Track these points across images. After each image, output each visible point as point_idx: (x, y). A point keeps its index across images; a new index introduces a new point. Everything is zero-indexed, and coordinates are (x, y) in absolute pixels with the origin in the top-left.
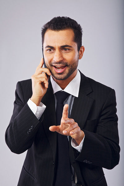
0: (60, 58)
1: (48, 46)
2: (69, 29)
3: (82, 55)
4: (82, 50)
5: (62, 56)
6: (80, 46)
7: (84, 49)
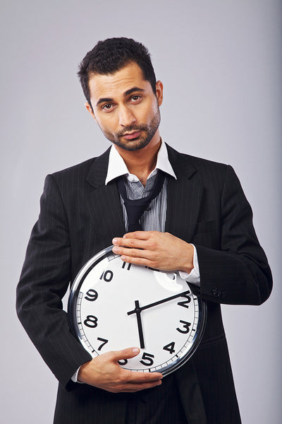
0: (129, 118)
1: (102, 100)
2: (130, 63)
3: (162, 98)
4: (160, 88)
5: (133, 115)
6: (154, 83)
7: (161, 85)
